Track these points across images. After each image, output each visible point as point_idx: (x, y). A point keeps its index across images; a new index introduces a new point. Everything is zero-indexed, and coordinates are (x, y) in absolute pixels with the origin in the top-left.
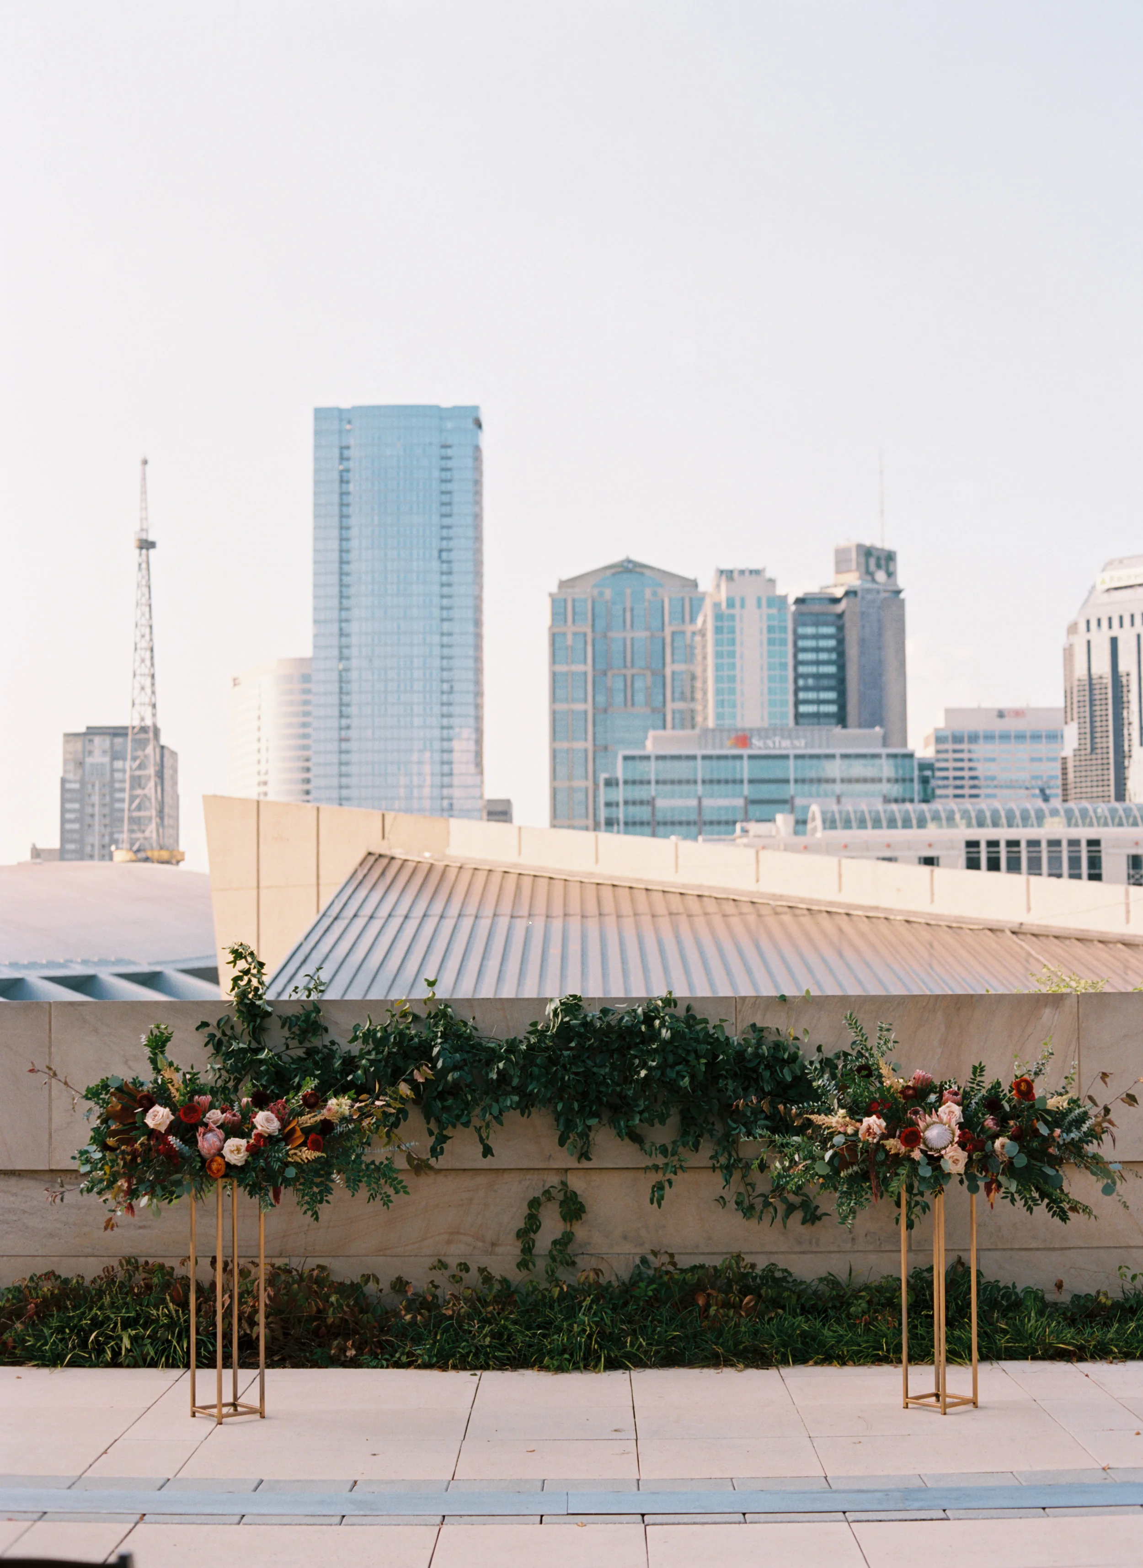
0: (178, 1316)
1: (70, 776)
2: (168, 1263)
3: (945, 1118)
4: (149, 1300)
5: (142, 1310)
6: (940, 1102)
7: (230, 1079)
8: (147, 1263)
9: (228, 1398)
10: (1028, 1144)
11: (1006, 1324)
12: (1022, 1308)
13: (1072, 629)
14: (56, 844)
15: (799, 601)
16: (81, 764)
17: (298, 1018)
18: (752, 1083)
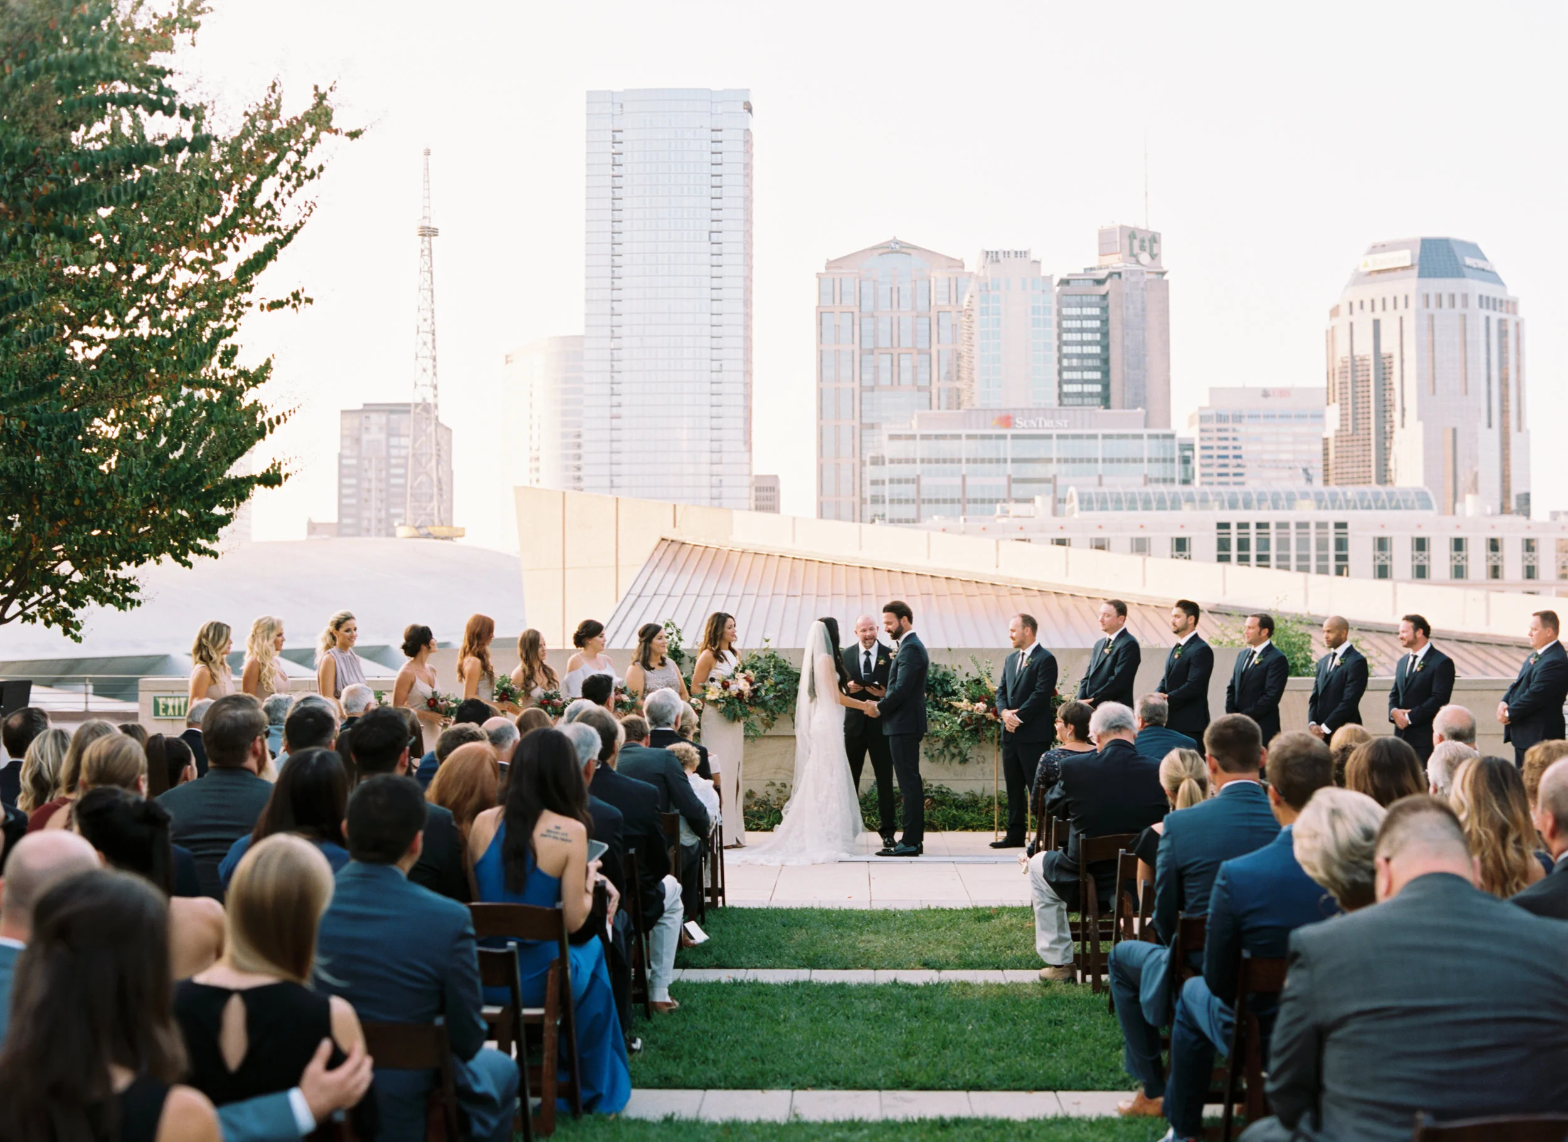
1: (347, 452)
13: (1335, 312)
14: (334, 519)
15: (1065, 282)
16: (358, 441)
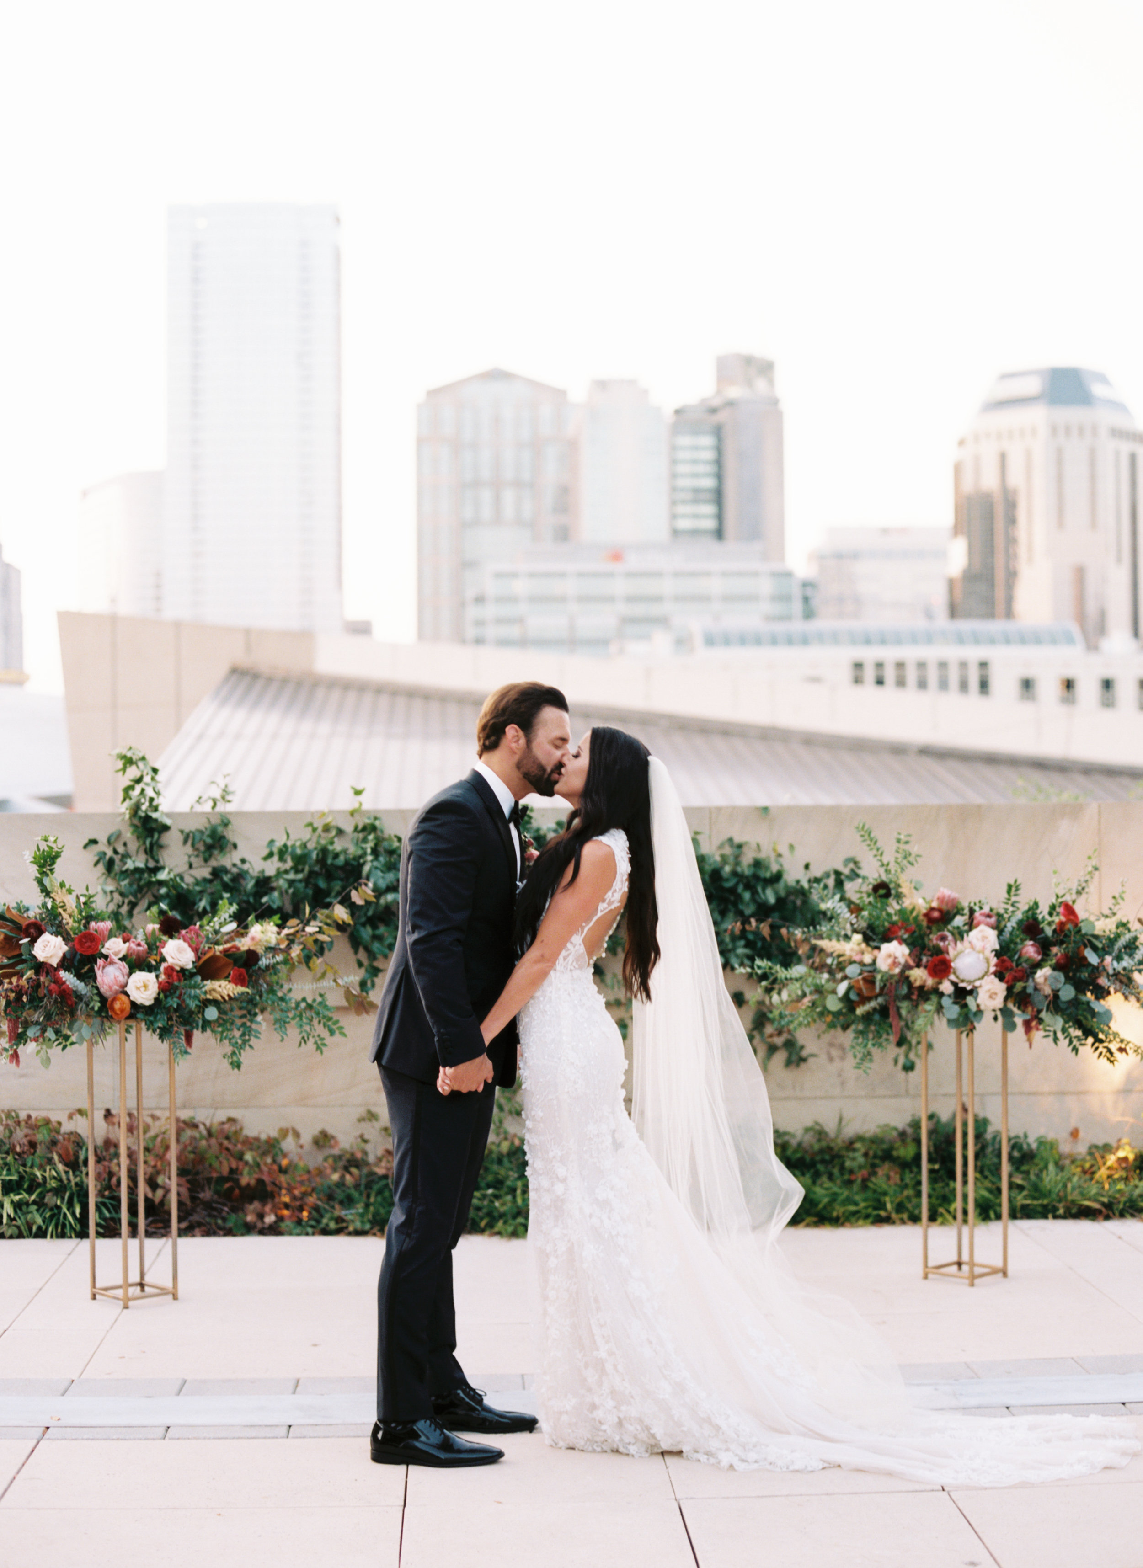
0: (69, 1180)
2: (54, 1117)
3: (978, 945)
4: (33, 1160)
5: (25, 1172)
6: (971, 925)
7: (123, 903)
8: (29, 1117)
9: (134, 1277)
10: (1074, 975)
11: (1023, 1179)
12: (1036, 1160)
13: (960, 443)
15: (677, 413)
17: (201, 832)
18: (730, 907)
